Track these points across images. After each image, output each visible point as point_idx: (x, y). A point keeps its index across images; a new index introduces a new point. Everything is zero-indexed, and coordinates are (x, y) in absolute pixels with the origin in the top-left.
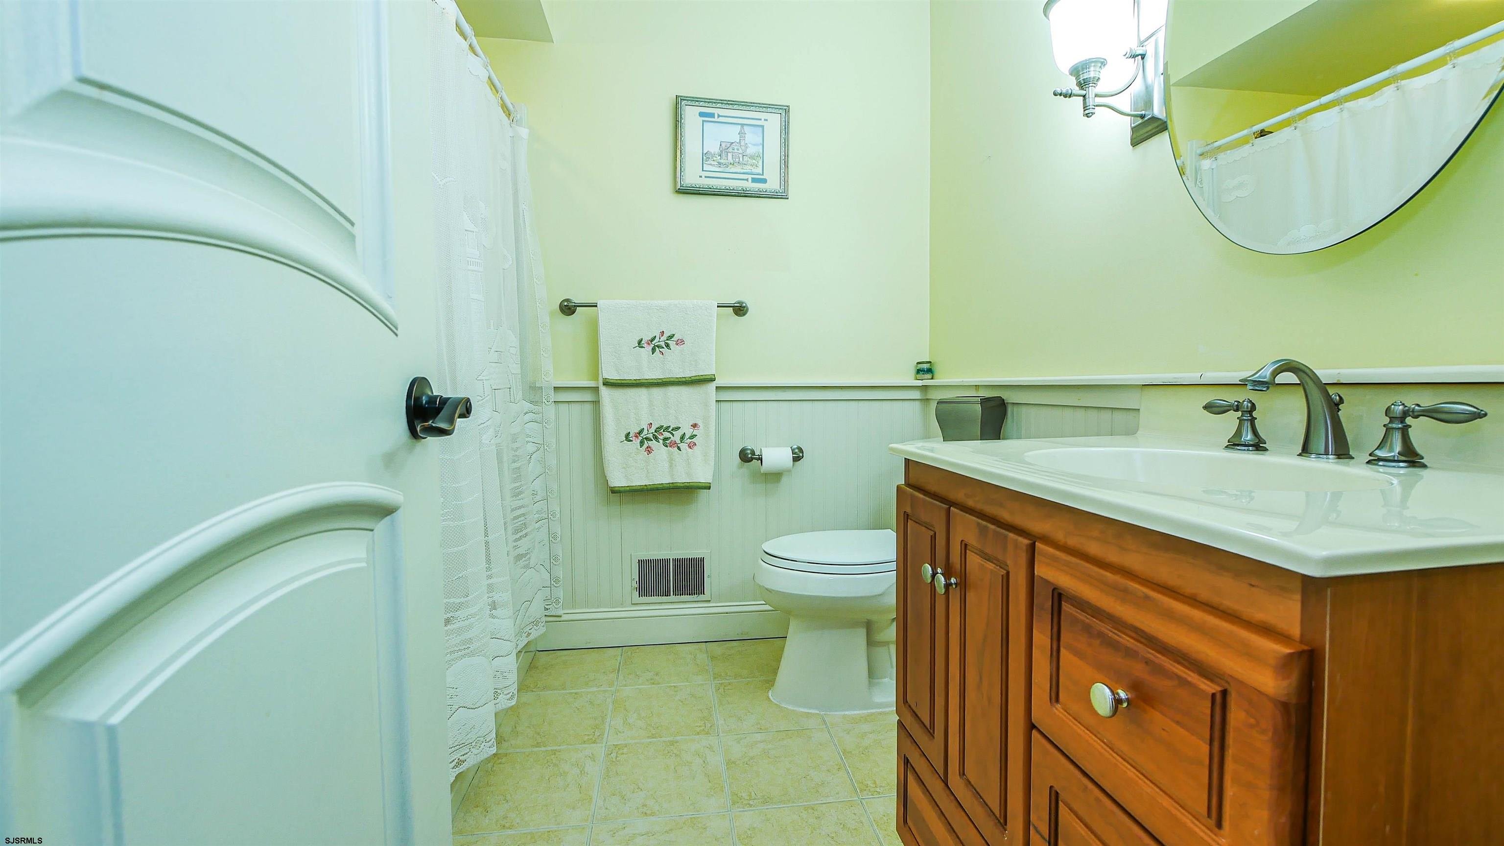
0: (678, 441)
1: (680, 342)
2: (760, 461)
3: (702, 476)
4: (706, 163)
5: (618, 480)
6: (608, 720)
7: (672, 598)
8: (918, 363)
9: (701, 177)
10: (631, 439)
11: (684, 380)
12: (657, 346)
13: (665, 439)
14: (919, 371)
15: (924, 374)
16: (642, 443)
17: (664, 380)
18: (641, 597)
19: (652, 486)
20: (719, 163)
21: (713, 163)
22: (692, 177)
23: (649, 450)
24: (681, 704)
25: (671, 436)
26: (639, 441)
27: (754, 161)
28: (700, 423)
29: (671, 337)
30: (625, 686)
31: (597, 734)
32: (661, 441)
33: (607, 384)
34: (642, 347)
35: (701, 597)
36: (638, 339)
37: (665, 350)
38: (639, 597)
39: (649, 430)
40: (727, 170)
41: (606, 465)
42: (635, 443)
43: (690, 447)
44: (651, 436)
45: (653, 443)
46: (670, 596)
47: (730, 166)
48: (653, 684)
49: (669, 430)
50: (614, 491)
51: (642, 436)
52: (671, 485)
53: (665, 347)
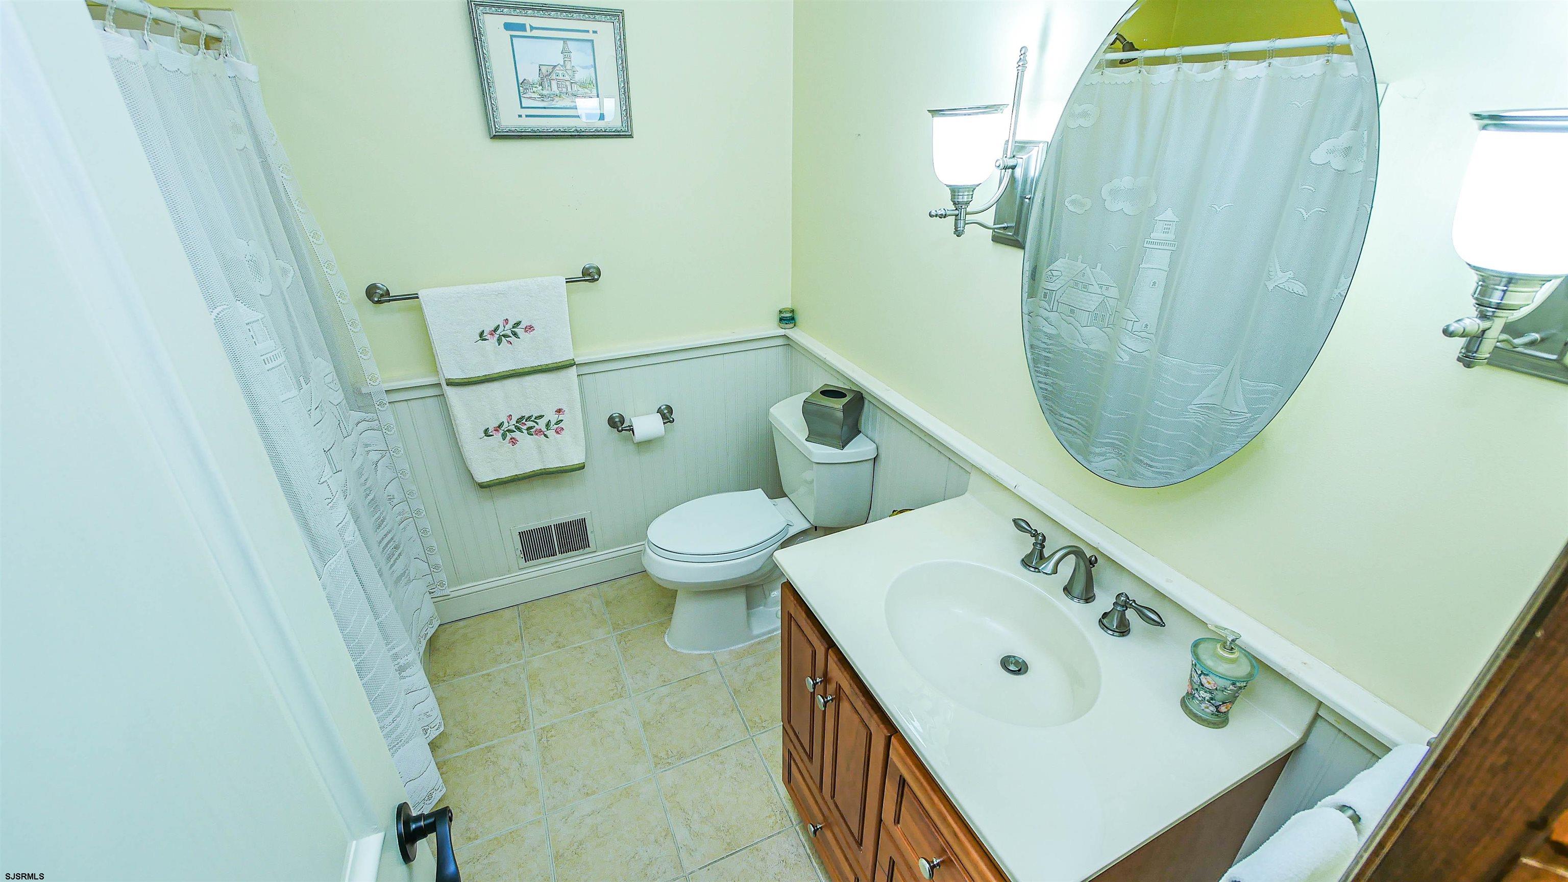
0: (544, 429)
1: (529, 328)
2: (631, 432)
3: (575, 457)
4: (523, 96)
5: (484, 475)
6: (528, 700)
7: (559, 556)
8: (780, 312)
9: (520, 116)
10: (491, 434)
11: (540, 368)
12: (502, 335)
13: (529, 429)
14: (781, 320)
15: (786, 324)
16: (504, 436)
17: (518, 371)
18: (528, 562)
19: (523, 475)
20: (542, 96)
21: (533, 95)
22: (509, 118)
23: (514, 441)
24: (591, 667)
25: (535, 424)
26: (500, 435)
27: (586, 90)
28: (564, 408)
29: (517, 324)
30: (533, 656)
31: (523, 719)
32: (525, 432)
33: (450, 383)
34: (485, 340)
35: (587, 550)
36: (479, 331)
37: (513, 339)
38: (526, 562)
39: (510, 422)
40: (554, 104)
41: (468, 463)
42: (496, 436)
43: (557, 433)
44: (513, 428)
45: (517, 435)
46: (556, 555)
47: (557, 99)
48: (560, 647)
49: (532, 419)
50: (482, 486)
51: (502, 429)
52: (543, 470)
53: (511, 335)
